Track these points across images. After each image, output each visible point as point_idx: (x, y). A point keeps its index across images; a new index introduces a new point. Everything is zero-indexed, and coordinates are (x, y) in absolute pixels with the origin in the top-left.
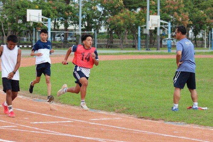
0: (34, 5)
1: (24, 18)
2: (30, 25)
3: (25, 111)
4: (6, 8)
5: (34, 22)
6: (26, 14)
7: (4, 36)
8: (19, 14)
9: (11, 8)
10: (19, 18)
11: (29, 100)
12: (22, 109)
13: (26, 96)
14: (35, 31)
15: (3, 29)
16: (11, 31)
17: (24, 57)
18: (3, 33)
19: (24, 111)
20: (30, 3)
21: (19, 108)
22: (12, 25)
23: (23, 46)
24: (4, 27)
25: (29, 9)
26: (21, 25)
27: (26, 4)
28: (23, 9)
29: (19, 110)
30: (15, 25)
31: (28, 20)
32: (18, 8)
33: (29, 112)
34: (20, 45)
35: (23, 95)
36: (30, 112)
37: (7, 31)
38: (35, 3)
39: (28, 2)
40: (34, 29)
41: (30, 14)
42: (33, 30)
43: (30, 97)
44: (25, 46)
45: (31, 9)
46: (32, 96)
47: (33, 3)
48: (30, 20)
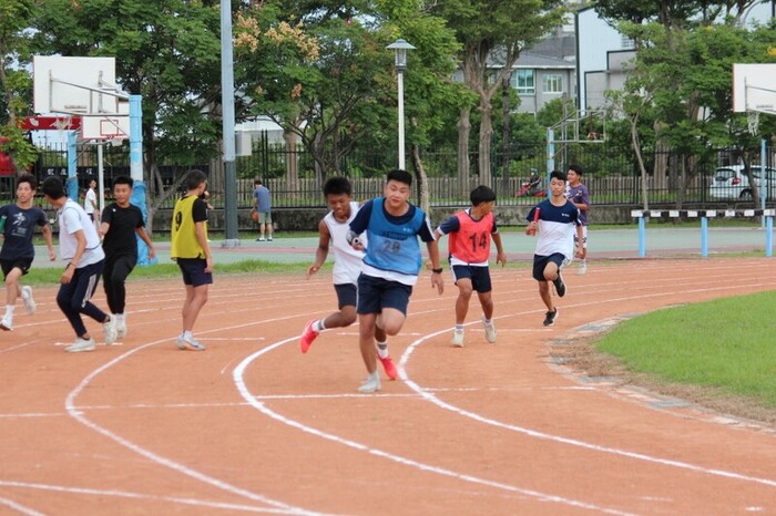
0: (762, 45)
1: (722, 98)
2: (747, 127)
3: (747, 478)
4: (649, 61)
5: (762, 115)
6: (732, 82)
7: (640, 174)
8: (702, 83)
9: (669, 61)
10: (701, 102)
11: (759, 432)
12: (732, 469)
13: (745, 415)
14: (767, 150)
15: (635, 145)
16: (670, 153)
17: (723, 256)
18: (636, 162)
19: (742, 477)
20: (745, 38)
21: (721, 468)
22: (671, 128)
23: (720, 211)
24: (641, 137)
25: (740, 61)
26: (708, 129)
27: (727, 40)
28: (715, 62)
29: (725, 477)
30: (685, 129)
31: (738, 107)
32: (697, 58)
33: (765, 481)
34: (709, 208)
35: (732, 412)
36: (770, 482)
37: (651, 154)
38: (763, 36)
39: (738, 34)
40: (763, 142)
41: (748, 83)
42: (760, 148)
43: (763, 420)
44: (730, 213)
45: (750, 62)
46: (769, 417)
47: (756, 39)
48: (747, 105)
